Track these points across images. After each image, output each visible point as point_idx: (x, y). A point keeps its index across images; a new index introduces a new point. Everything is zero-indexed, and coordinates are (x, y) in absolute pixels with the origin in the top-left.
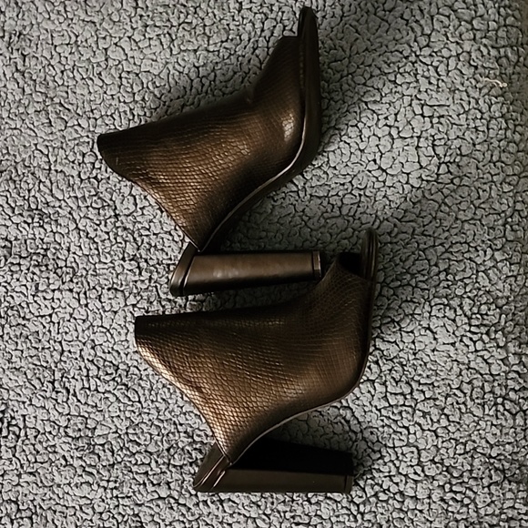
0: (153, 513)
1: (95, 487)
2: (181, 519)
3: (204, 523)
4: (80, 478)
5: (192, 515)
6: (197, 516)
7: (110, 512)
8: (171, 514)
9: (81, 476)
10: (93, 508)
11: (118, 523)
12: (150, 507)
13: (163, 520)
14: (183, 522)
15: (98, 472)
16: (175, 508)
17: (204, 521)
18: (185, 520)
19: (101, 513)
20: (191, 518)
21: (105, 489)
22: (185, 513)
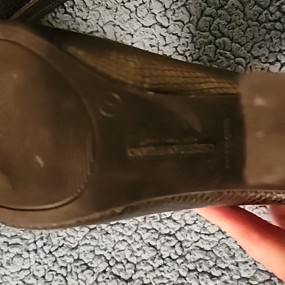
0: (92, 248)
1: (25, 255)
2: (121, 238)
3: (144, 231)
4: (8, 254)
5: (130, 229)
6: (135, 228)
7: (51, 271)
8: (109, 239)
9: (8, 251)
10: (34, 276)
11: (65, 277)
12: (86, 244)
13: (105, 250)
14: (124, 240)
15: (22, 239)
16: (110, 232)
17: (143, 228)
18: (125, 238)
19: (44, 277)
20: (129, 233)
21: (36, 251)
22: (121, 231)
